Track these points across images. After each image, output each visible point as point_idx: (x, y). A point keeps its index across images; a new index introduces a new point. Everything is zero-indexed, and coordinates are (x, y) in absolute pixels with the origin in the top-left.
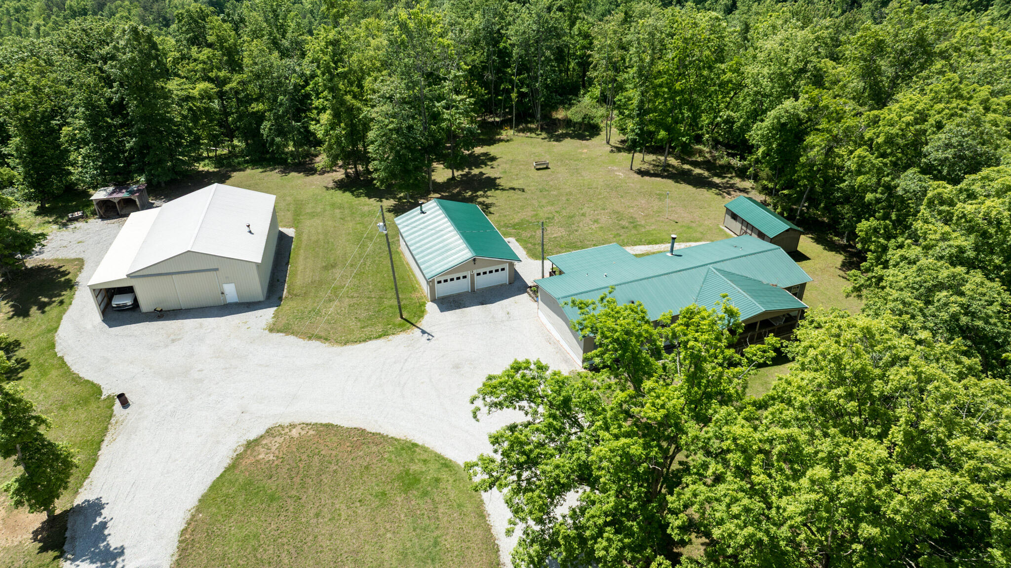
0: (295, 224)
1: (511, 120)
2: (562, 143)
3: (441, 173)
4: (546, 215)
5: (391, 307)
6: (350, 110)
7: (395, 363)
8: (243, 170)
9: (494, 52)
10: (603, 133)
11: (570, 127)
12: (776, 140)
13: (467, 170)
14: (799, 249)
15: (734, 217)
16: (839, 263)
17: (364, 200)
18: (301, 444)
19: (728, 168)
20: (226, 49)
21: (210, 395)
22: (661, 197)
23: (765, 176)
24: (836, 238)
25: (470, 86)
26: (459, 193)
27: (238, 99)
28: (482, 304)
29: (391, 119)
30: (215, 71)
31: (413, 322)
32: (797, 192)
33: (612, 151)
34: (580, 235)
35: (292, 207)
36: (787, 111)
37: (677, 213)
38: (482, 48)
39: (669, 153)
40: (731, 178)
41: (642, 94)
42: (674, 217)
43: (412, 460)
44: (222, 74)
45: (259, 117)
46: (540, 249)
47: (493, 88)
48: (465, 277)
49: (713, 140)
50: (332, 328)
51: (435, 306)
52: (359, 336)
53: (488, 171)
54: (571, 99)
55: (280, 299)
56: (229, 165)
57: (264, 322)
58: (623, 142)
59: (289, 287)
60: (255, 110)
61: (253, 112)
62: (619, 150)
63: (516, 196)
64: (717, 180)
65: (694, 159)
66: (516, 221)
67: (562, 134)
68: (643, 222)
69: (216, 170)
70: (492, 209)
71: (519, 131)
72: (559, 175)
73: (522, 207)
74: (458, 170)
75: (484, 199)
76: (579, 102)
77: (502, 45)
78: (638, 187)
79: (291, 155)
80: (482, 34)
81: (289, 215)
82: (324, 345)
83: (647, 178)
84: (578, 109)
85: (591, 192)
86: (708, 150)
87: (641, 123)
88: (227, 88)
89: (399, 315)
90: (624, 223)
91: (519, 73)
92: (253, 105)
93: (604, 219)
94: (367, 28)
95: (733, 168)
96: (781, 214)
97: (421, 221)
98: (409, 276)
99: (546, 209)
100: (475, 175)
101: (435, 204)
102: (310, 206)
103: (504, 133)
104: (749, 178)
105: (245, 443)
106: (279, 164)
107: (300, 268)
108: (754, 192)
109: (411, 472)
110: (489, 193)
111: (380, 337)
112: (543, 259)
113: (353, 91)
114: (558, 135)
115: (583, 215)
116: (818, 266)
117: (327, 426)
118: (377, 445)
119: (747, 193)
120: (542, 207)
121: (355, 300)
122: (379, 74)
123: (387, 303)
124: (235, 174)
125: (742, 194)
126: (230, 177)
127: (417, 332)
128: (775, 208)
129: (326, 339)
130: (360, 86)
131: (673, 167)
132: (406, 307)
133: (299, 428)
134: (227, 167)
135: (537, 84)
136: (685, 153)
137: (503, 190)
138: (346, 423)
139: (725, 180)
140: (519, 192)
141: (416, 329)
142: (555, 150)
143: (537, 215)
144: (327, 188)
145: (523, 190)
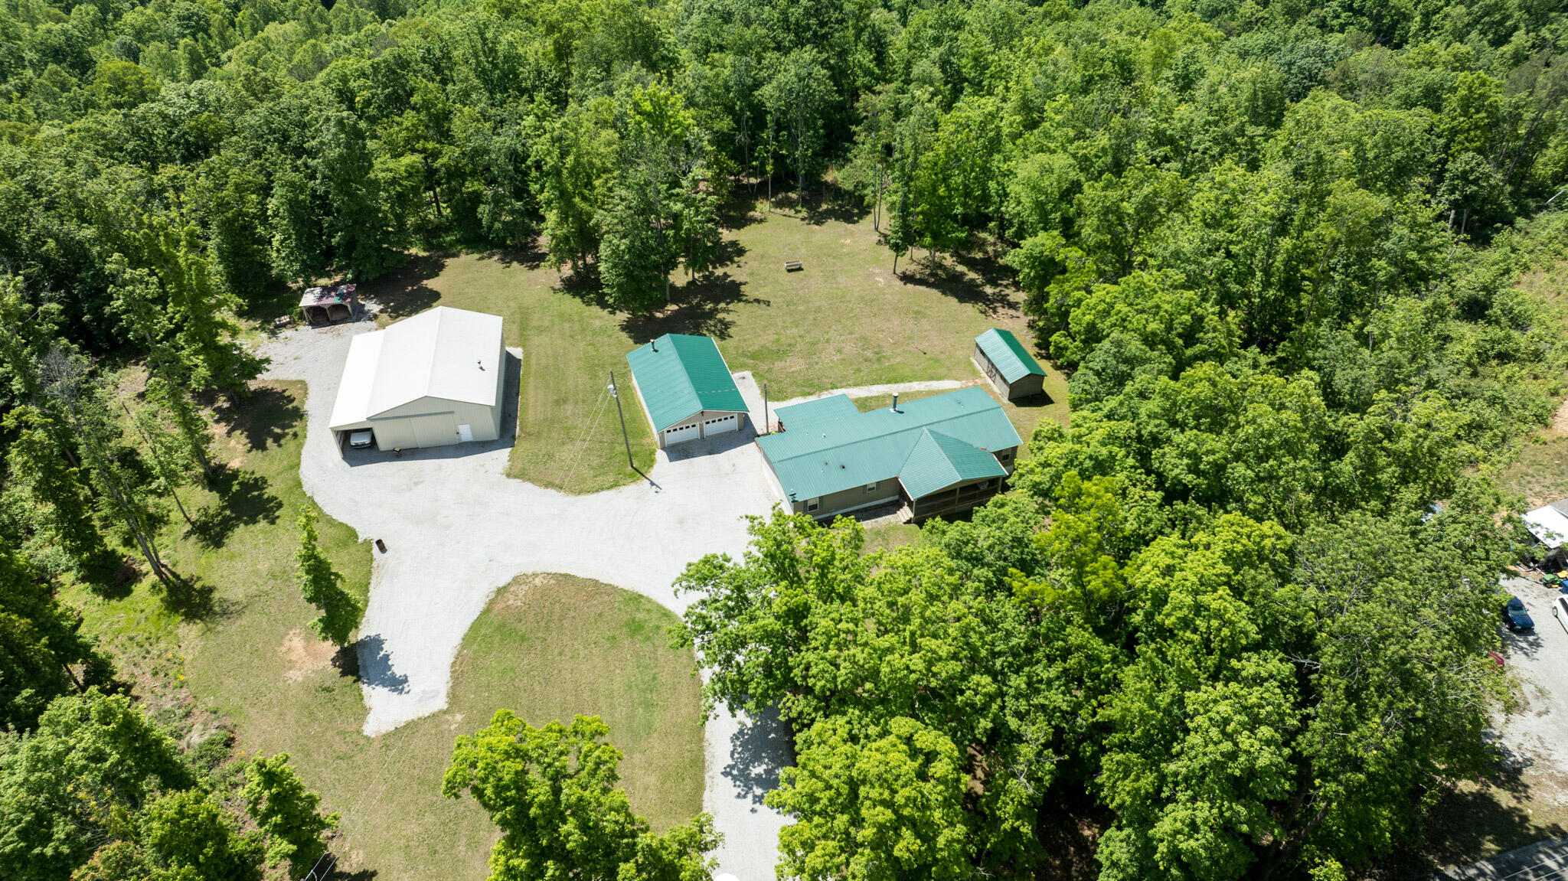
0: (523, 342)
3: (681, 274)
4: (788, 341)
5: (622, 454)
7: (625, 516)
8: (457, 255)
10: (875, 211)
13: (710, 269)
18: (544, 592)
19: (1005, 269)
20: (434, 114)
21: (459, 542)
22: (919, 316)
26: (699, 305)
28: (710, 454)
30: (422, 141)
31: (643, 472)
33: (878, 243)
34: (820, 369)
35: (517, 317)
37: (928, 340)
40: (1006, 286)
41: (905, 194)
42: (924, 345)
43: (638, 610)
48: (694, 426)
50: (566, 476)
51: (664, 454)
52: (592, 485)
53: (734, 272)
55: (514, 437)
56: (440, 247)
57: (501, 466)
59: (521, 423)
63: (760, 312)
65: (972, 255)
66: (756, 347)
68: (889, 353)
69: (426, 254)
70: (731, 331)
71: (776, 204)
72: (811, 281)
73: (764, 329)
74: (699, 270)
75: (725, 315)
78: (896, 299)
81: (516, 333)
82: (559, 494)
83: (909, 287)
85: (843, 307)
86: (992, 240)
88: (437, 162)
89: (629, 463)
90: (869, 354)
93: (849, 348)
97: (652, 360)
98: (640, 418)
99: (789, 332)
100: (718, 277)
101: (667, 340)
102: (536, 315)
103: (758, 206)
105: (496, 589)
106: (497, 248)
107: (532, 400)
109: (637, 619)
110: (731, 307)
111: (612, 487)
114: (820, 214)
115: (828, 341)
117: (566, 576)
118: (608, 595)
119: (1017, 309)
120: (785, 328)
121: (587, 445)
123: (618, 449)
124: (449, 262)
125: (1011, 312)
126: (442, 267)
127: (646, 483)
129: (561, 488)
131: (946, 269)
132: (636, 455)
133: (541, 577)
134: (438, 249)
137: (747, 301)
141: (646, 480)
142: (814, 239)
143: (778, 340)
144: (555, 291)
145: (768, 303)
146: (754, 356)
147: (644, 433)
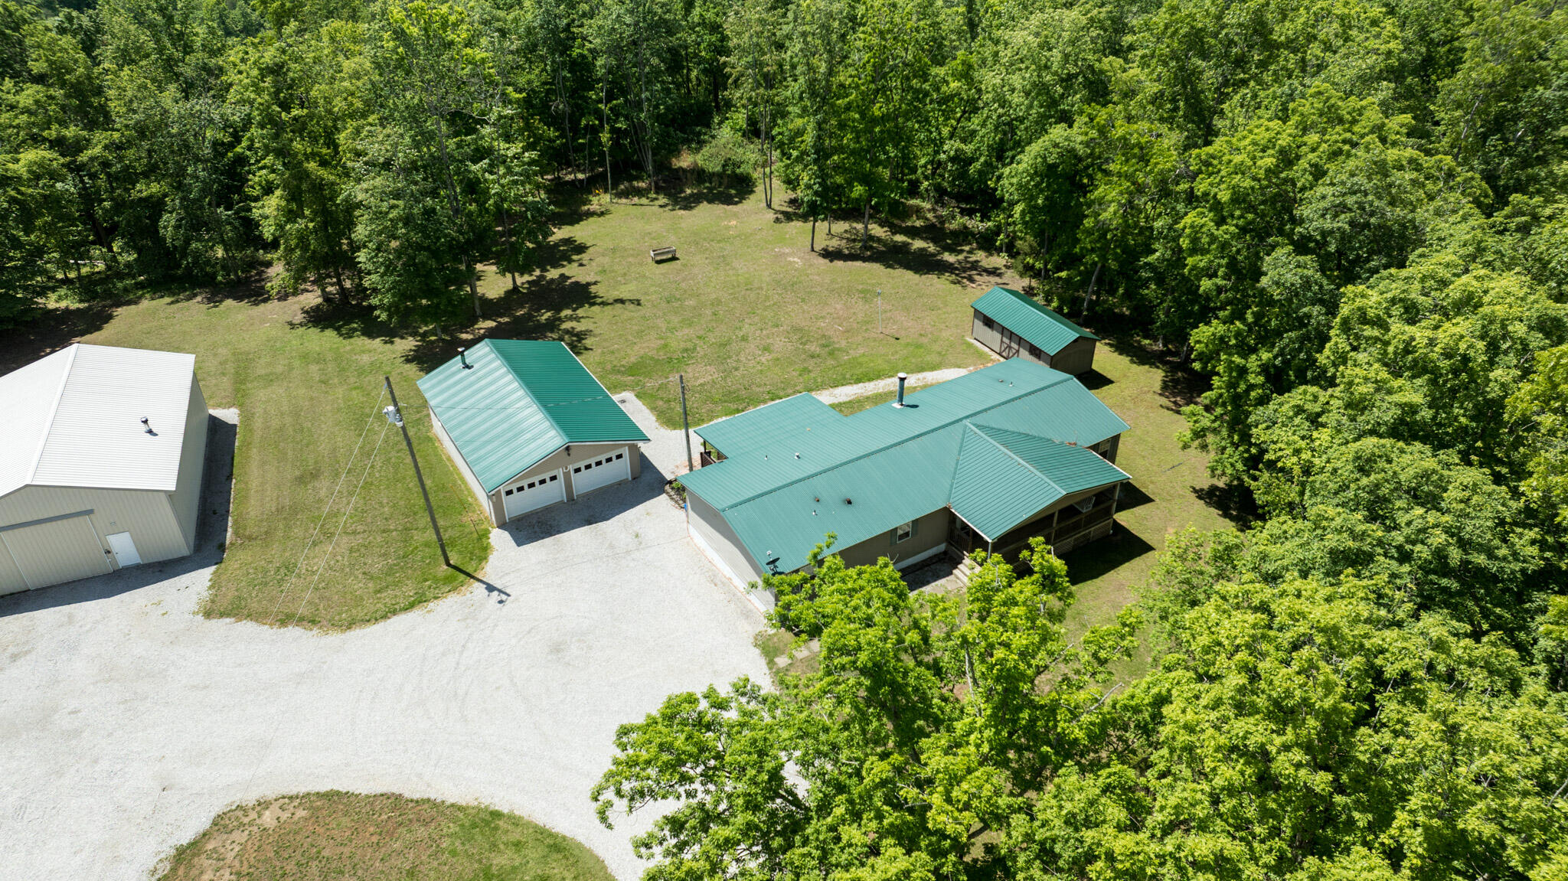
0: (238, 397)
1: (603, 175)
2: (694, 211)
3: (493, 283)
4: (682, 345)
5: (427, 545)
6: (318, 187)
7: (443, 654)
8: (136, 303)
9: (564, 63)
10: (759, 189)
11: (705, 181)
12: (1042, 191)
13: (538, 272)
14: (1095, 367)
15: (989, 322)
16: (1157, 385)
17: (361, 342)
18: (283, 840)
19: (964, 236)
20: (72, 85)
21: (96, 761)
22: (867, 295)
23: (1027, 249)
24: (1147, 342)
25: (528, 126)
26: (529, 317)
27: (109, 175)
28: (590, 523)
29: (392, 202)
30: (55, 126)
31: (470, 570)
32: (1080, 273)
33: (777, 220)
34: (743, 376)
35: (230, 368)
36: (1056, 145)
37: (895, 323)
38: (543, 59)
39: (871, 217)
40: (970, 252)
41: (819, 126)
42: (892, 329)
43: (494, 846)
44: (71, 132)
45: (156, 206)
46: (679, 409)
47: (569, 124)
48: (553, 478)
49: (936, 190)
50: (321, 598)
51: (506, 535)
52: (373, 608)
53: (574, 272)
54: (699, 134)
55: (222, 547)
56: (108, 294)
57: (195, 599)
58: (793, 202)
59: (235, 522)
60: (145, 194)
61: (141, 199)
62: (788, 217)
63: (627, 315)
64: (949, 258)
65: (909, 224)
66: (633, 359)
67: (692, 195)
68: (843, 344)
69: (82, 306)
70: (588, 342)
71: (619, 195)
72: (696, 270)
73: (640, 334)
74: (522, 274)
75: (573, 324)
76: (713, 137)
77: (576, 52)
78: (827, 281)
79: (223, 268)
80: (541, 34)
81: (226, 382)
82: (310, 634)
83: (839, 264)
84: (714, 150)
85: (753, 295)
86: (929, 206)
87: (823, 175)
88: (83, 157)
89: (442, 559)
90: (813, 348)
91: (610, 97)
92: (138, 186)
93: (780, 344)
94: (332, 39)
95: (973, 235)
96: (1059, 310)
97: (465, 383)
98: (455, 484)
99: (679, 334)
100: (552, 280)
101: (487, 349)
102: (263, 361)
103: (594, 200)
104: (999, 250)
105: (173, 852)
106: (202, 285)
107: (254, 484)
108: (1010, 273)
109: (494, 870)
110: (580, 312)
111: (411, 606)
112: (687, 426)
113: (318, 154)
114: (685, 199)
115: (744, 339)
116: (1127, 393)
117: (332, 796)
118: (426, 824)
119: (1000, 275)
120: (672, 330)
121: (359, 539)
122: (362, 122)
123: (419, 537)
124: (120, 311)
125: (994, 279)
126: (110, 317)
127: (479, 589)
128: (1049, 301)
129: (313, 622)
130: (332, 143)
131: (879, 240)
132: (453, 543)
133: (275, 806)
134: (104, 299)
135: (642, 115)
136: (895, 215)
137: (604, 304)
138: (363, 787)
139: (961, 257)
140: (632, 307)
141: (477, 584)
142: (683, 225)
143: (666, 346)
144: (292, 325)
145: (638, 303)
146: (633, 370)
147: (464, 505)
